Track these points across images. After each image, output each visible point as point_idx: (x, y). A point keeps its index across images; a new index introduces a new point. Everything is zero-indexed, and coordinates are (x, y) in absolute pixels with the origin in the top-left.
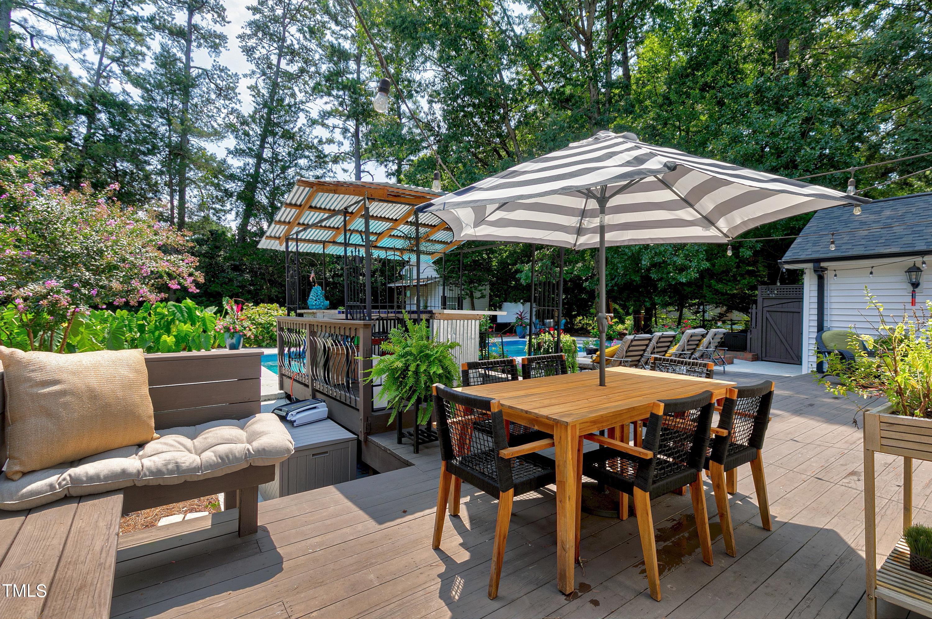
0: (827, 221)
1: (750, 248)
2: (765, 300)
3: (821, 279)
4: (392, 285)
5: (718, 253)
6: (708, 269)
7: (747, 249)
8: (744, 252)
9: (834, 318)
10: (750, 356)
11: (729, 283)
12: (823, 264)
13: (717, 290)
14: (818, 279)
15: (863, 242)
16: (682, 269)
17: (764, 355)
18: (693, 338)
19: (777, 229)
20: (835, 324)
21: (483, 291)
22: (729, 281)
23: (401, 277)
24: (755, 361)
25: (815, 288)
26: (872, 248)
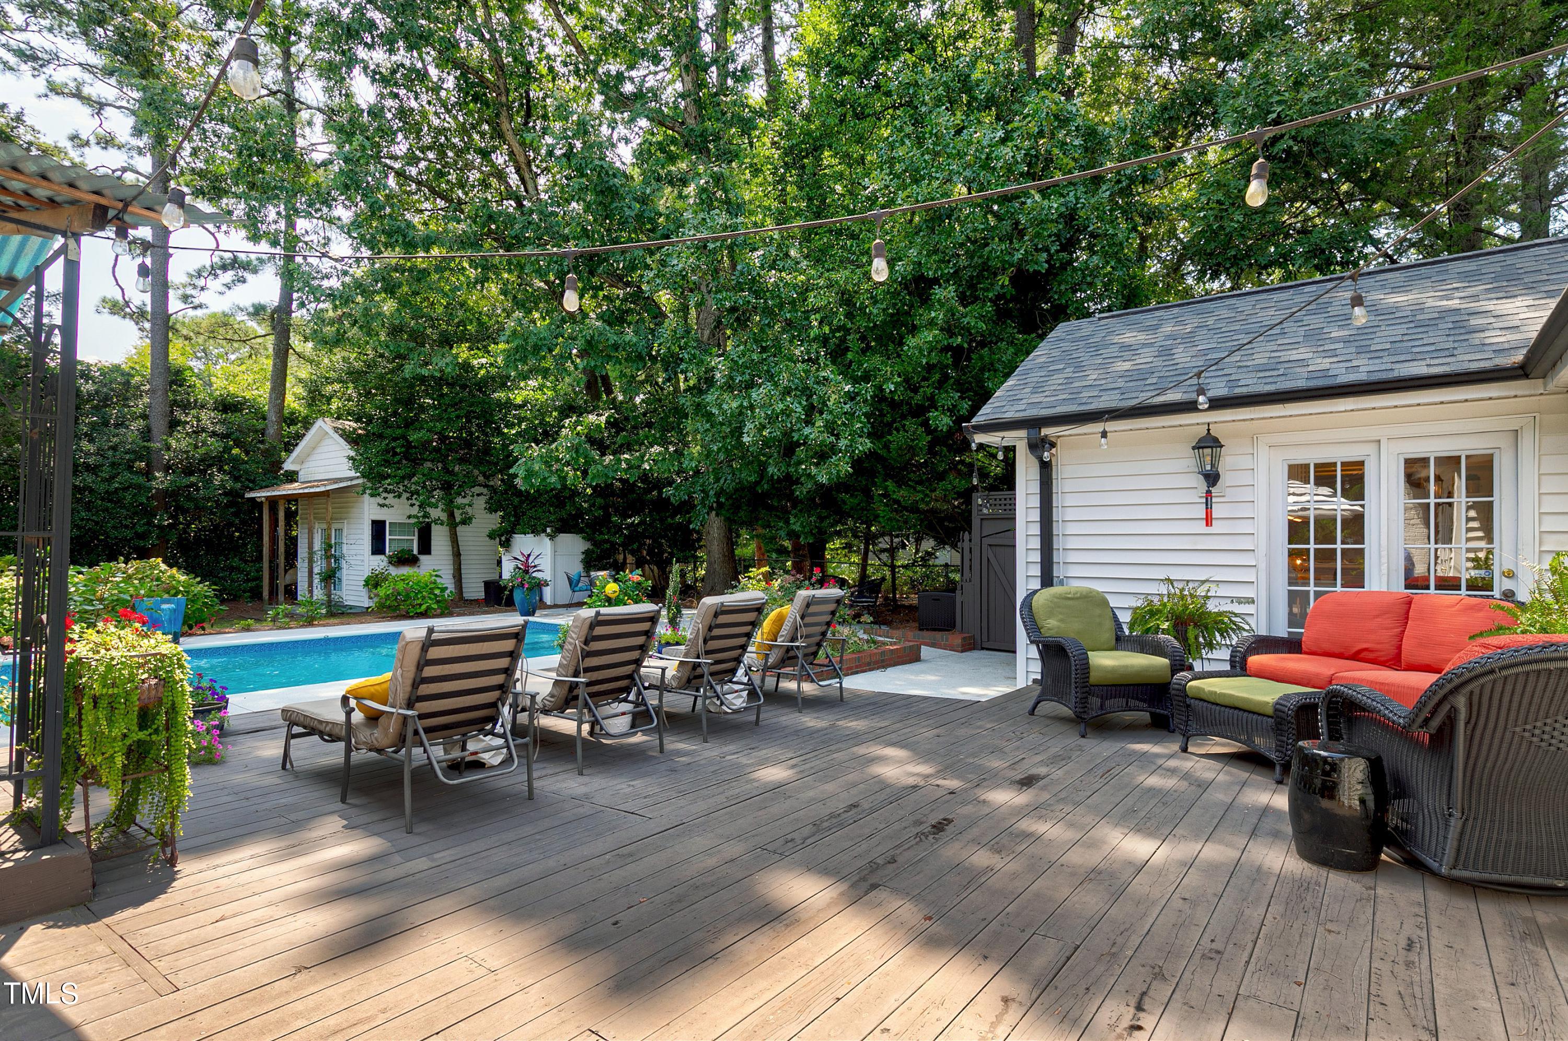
0: (1065, 345)
1: (949, 409)
2: (985, 523)
3: (1046, 468)
4: (260, 494)
5: (894, 421)
6: (872, 454)
7: (943, 413)
8: (936, 418)
9: (1073, 557)
10: (957, 639)
11: (919, 488)
12: (1045, 431)
13: (897, 502)
14: (1041, 467)
15: (1121, 383)
16: (823, 455)
17: (985, 638)
18: (812, 609)
19: (995, 371)
20: (1073, 571)
21: (468, 509)
22: (920, 483)
23: (292, 477)
24: (970, 649)
25: (1035, 488)
26: (1134, 395)
